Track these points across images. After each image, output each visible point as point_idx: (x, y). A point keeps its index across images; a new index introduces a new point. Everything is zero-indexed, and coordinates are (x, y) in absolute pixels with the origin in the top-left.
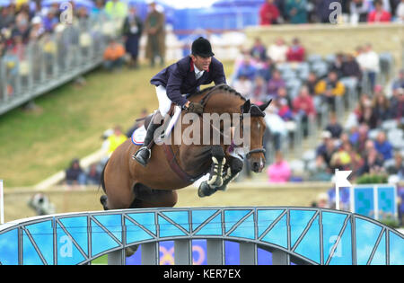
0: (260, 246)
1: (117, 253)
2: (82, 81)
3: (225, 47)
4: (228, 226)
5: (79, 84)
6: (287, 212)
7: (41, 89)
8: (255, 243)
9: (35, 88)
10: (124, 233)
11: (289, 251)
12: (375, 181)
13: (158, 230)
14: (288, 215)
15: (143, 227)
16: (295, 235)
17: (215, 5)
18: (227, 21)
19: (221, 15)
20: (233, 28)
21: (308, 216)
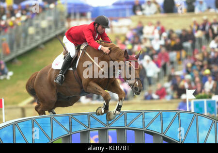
0: (146, 132)
1: (67, 137)
2: (43, 46)
3: (120, 27)
4: (128, 122)
5: (41, 48)
6: (160, 113)
7: (21, 51)
8: (143, 131)
9: (17, 51)
10: (71, 126)
11: (162, 135)
12: (205, 97)
13: (90, 124)
14: (161, 115)
15: (81, 123)
16: (165, 125)
17: (115, 4)
18: (121, 13)
19: (117, 10)
20: (124, 17)
21: (172, 115)
